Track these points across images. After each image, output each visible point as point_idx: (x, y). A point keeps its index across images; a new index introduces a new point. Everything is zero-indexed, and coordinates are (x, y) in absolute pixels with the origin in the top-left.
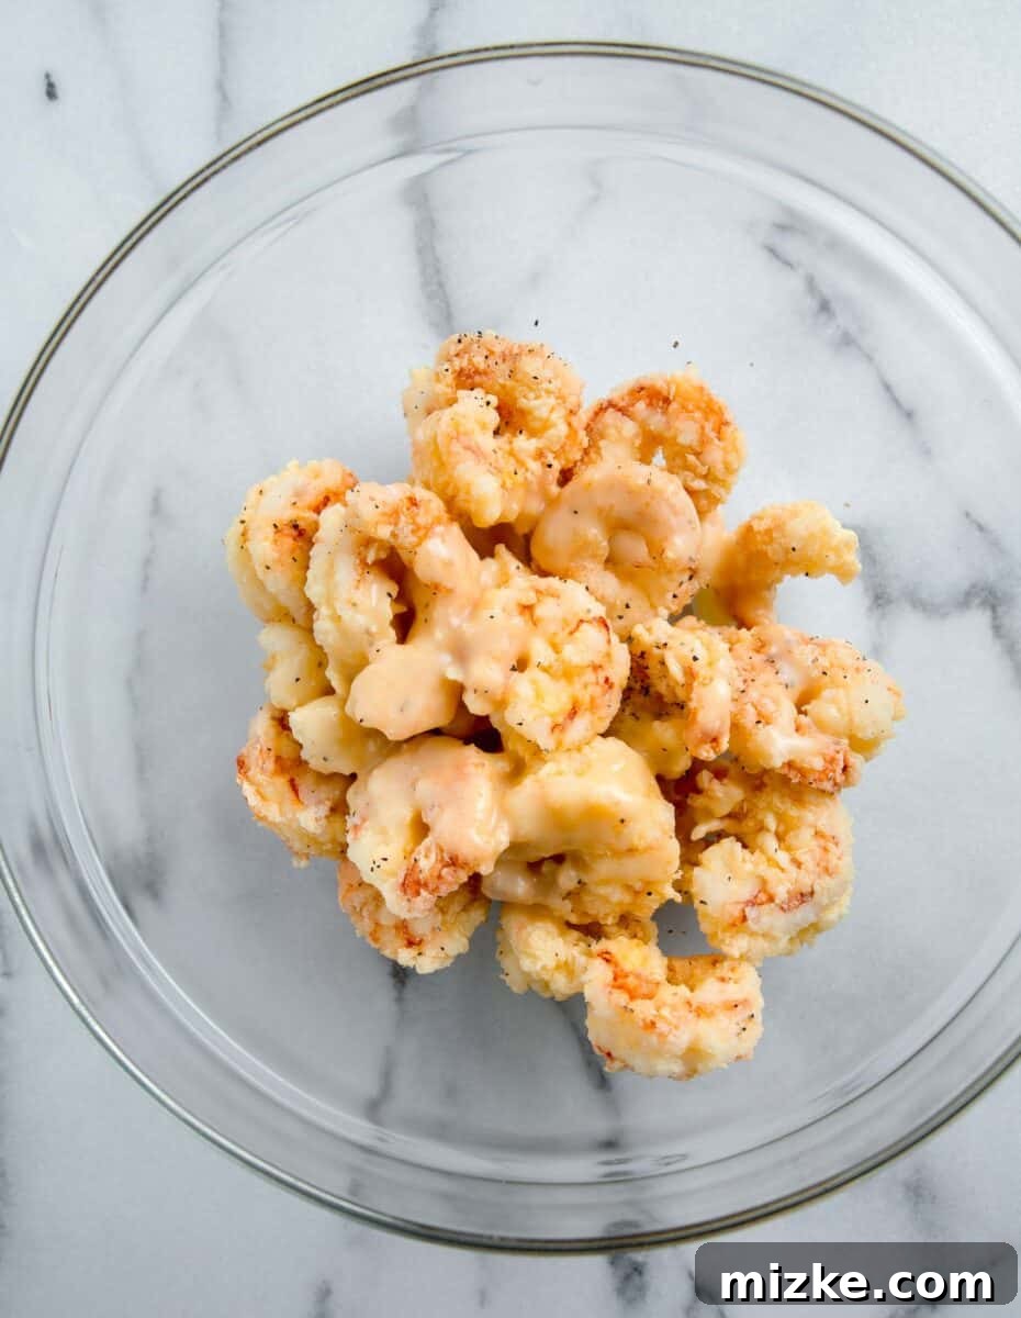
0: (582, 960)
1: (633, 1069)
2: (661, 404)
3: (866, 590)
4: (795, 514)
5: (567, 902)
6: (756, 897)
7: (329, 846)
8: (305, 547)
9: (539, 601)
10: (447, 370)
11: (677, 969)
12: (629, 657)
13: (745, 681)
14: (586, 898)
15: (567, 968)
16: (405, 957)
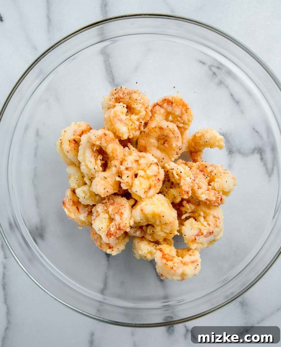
0: (154, 251)
1: (168, 279)
2: (171, 104)
3: (227, 150)
4: (207, 132)
5: (150, 236)
6: (198, 234)
7: (88, 224)
8: (78, 146)
9: (140, 159)
10: (113, 98)
11: (179, 252)
12: (164, 173)
13: (195, 177)
14: (154, 235)
15: (150, 253)
16: (109, 251)
